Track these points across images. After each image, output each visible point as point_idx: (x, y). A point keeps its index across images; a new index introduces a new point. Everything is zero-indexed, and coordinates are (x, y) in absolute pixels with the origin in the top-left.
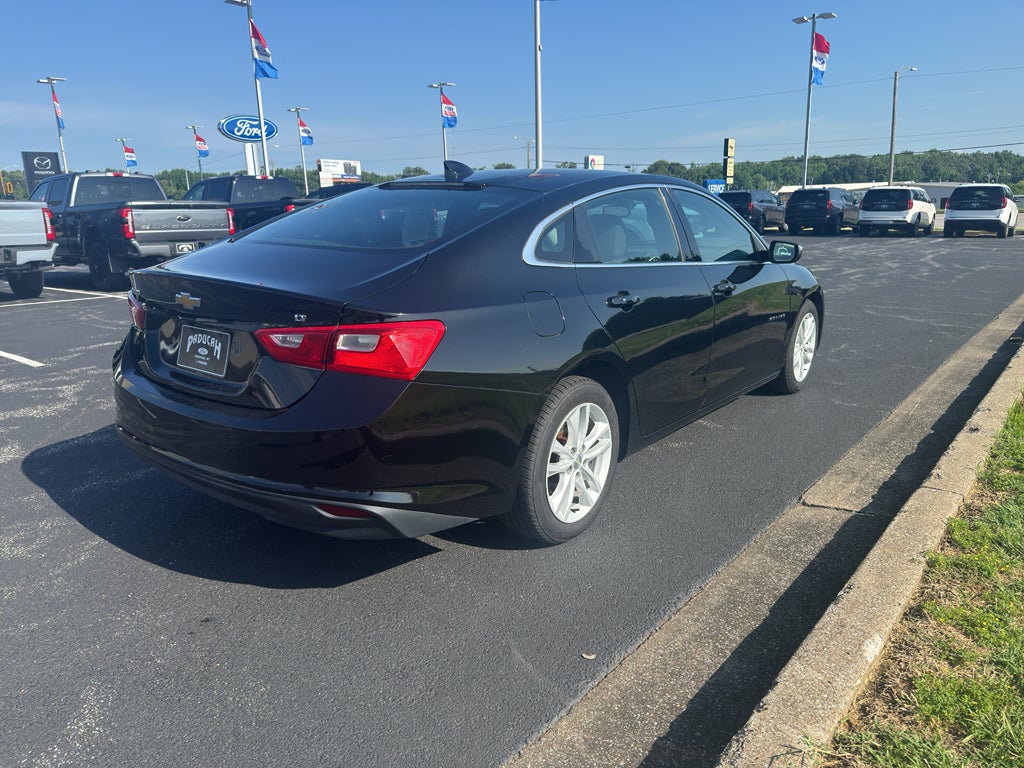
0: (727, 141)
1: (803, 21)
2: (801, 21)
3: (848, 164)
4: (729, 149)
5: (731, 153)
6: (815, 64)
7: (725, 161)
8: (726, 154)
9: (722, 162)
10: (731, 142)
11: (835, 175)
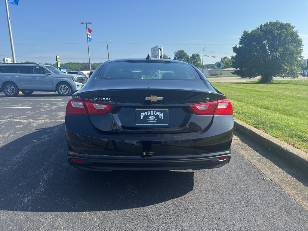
0: (56, 56)
1: (83, 24)
2: (83, 23)
3: (87, 65)
4: (58, 59)
5: (58, 60)
6: (89, 36)
7: (57, 62)
8: (57, 60)
9: (56, 63)
10: (58, 57)
11: (84, 68)
